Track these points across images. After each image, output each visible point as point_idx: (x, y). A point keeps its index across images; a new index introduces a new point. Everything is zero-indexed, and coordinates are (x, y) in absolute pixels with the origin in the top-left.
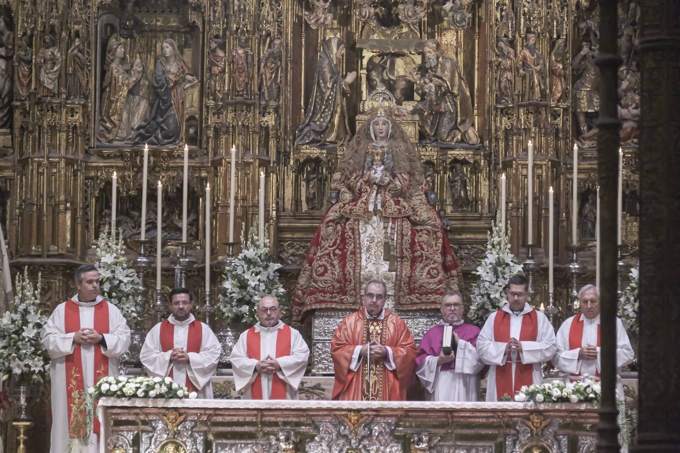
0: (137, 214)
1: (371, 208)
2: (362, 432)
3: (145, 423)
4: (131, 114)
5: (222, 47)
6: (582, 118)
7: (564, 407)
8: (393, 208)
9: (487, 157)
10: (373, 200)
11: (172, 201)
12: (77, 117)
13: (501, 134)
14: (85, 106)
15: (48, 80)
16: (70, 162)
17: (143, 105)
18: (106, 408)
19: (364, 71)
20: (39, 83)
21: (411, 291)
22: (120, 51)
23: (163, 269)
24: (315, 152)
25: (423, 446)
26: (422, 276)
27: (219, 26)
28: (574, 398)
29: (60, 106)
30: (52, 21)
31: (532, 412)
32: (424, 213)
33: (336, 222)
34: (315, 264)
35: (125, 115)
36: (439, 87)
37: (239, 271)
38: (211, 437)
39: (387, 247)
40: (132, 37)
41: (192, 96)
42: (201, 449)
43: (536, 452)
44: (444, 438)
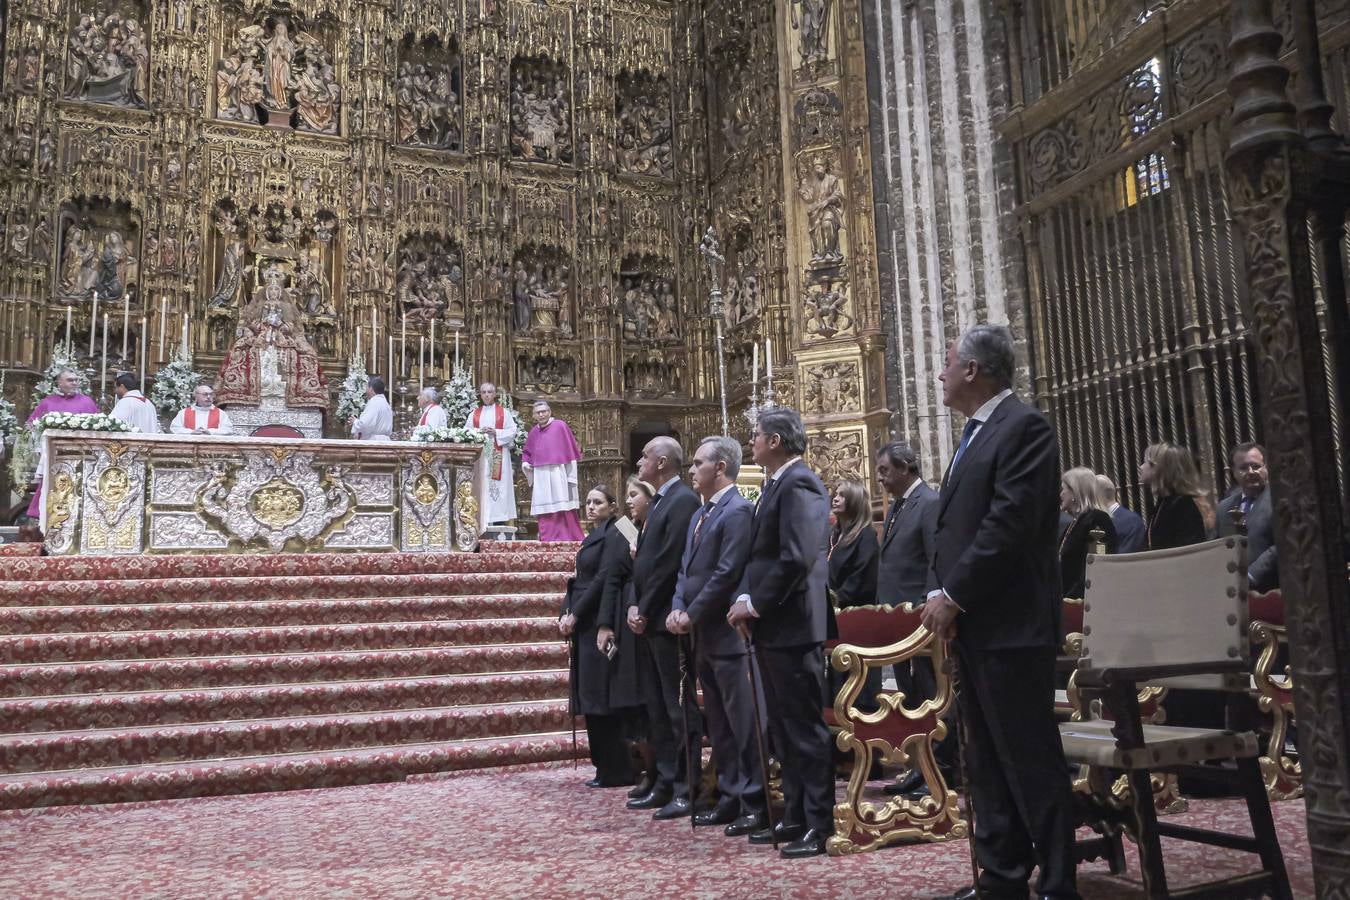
0: (86, 345)
1: (268, 340)
2: (286, 463)
3: (88, 453)
4: (83, 279)
5: (157, 238)
6: (402, 305)
7: (449, 445)
8: (283, 341)
9: (342, 323)
10: (269, 335)
11: (116, 338)
12: (41, 274)
13: (352, 309)
14: (48, 269)
15: (18, 245)
16: (34, 305)
17: (94, 274)
18: (51, 439)
19: (257, 268)
20: (11, 247)
21: (298, 395)
22: (77, 235)
23: (107, 383)
24: (223, 311)
25: (337, 474)
26: (305, 385)
27: (156, 223)
28: (458, 439)
29: (27, 265)
30: (23, 206)
31: (424, 450)
32: (305, 347)
33: (242, 348)
34: (227, 374)
35: (79, 278)
36: (310, 278)
37: (168, 376)
38: (150, 466)
39: (280, 366)
40: (87, 229)
41: (132, 270)
42: (142, 474)
43: (426, 480)
44: (353, 469)
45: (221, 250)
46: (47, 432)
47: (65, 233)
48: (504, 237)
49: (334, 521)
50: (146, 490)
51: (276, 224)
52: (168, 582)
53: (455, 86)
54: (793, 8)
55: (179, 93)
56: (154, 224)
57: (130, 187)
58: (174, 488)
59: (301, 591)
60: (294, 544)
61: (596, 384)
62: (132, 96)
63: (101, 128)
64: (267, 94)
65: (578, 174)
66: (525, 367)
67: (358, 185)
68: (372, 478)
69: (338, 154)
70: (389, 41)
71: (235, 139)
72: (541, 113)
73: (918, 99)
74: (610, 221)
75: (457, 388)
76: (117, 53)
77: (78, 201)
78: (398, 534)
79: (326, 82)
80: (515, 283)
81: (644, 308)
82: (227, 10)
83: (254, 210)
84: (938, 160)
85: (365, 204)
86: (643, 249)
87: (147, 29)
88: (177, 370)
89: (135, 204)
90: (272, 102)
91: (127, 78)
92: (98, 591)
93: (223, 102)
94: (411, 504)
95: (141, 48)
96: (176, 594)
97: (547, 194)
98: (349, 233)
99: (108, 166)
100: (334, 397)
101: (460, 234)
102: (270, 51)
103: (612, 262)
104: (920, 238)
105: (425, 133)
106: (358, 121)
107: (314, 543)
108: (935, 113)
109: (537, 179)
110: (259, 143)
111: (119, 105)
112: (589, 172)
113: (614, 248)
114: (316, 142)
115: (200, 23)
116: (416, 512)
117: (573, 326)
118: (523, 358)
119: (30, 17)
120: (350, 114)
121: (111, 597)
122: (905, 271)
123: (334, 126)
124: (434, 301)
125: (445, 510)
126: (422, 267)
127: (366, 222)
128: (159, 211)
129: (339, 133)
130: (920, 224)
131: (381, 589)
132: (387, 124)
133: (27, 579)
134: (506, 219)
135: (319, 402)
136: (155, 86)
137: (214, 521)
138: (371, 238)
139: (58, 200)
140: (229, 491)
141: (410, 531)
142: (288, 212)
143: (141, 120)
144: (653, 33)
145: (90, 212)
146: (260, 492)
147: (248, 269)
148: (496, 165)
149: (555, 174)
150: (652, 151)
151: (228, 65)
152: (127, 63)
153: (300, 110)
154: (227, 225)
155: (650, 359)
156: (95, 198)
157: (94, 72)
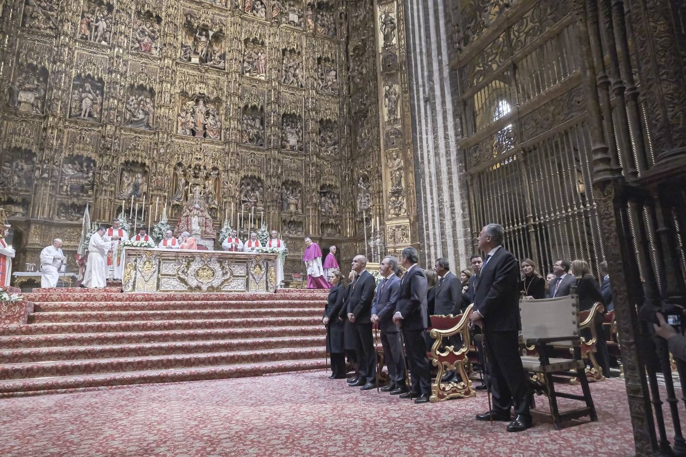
0: (129, 214)
1: (195, 214)
2: (209, 260)
3: (139, 255)
4: (128, 191)
5: (155, 176)
6: (242, 201)
7: (266, 254)
8: (200, 214)
9: (220, 208)
10: (195, 212)
11: (140, 212)
12: (113, 189)
13: (224, 203)
14: (115, 186)
15: (105, 178)
16: (110, 200)
17: (131, 189)
18: (126, 250)
19: (189, 187)
20: (102, 179)
21: (205, 234)
22: (126, 175)
24: (178, 203)
25: (227, 264)
26: (208, 230)
27: (155, 171)
28: (270, 252)
29: (108, 185)
30: (107, 164)
31: (257, 255)
32: (208, 216)
33: (185, 217)
34: (180, 226)
35: (126, 190)
36: (208, 191)
37: (159, 226)
38: (161, 260)
39: (199, 223)
40: (129, 172)
41: (145, 188)
42: (157, 263)
43: (258, 266)
44: (232, 262)
45: (177, 180)
46: (125, 247)
47: (121, 174)
48: (279, 178)
49: (225, 281)
50: (159, 269)
51: (197, 172)
52: (172, 303)
53: (262, 123)
54: (385, 100)
55: (165, 124)
56: (154, 171)
57: (146, 158)
58: (169, 268)
59: (218, 306)
60: (211, 289)
61: (311, 231)
62: (148, 125)
63: (136, 137)
64: (195, 125)
65: (305, 155)
66: (285, 224)
67: (227, 158)
68: (239, 265)
69: (220, 147)
70: (239, 108)
71: (183, 141)
72: (292, 134)
73: (430, 133)
74: (316, 173)
75: (263, 232)
76: (143, 110)
77: (127, 163)
78: (247, 286)
79: (216, 122)
80: (282, 194)
81: (328, 203)
82: (182, 95)
83: (190, 167)
84: (437, 154)
85: (229, 165)
86: (328, 183)
87: (153, 102)
88: (162, 224)
89: (147, 164)
90: (197, 128)
91: (146, 119)
92: (148, 306)
93: (180, 128)
94: (252, 275)
95: (151, 109)
96: (175, 307)
97: (294, 162)
98: (223, 176)
99: (138, 150)
100: (218, 235)
101: (263, 176)
102: (197, 110)
103: (317, 187)
104: (431, 181)
105: (251, 140)
106: (228, 135)
107: (218, 289)
108: (436, 138)
109: (291, 157)
110: (192, 143)
111: (143, 128)
112: (309, 155)
113: (318, 182)
114: (212, 143)
115: (173, 100)
116: (254, 278)
117: (302, 210)
118: (284, 221)
119: (112, 97)
120: (225, 133)
121: (152, 308)
122: (425, 193)
123: (219, 137)
124: (253, 200)
125: (264, 277)
126: (249, 188)
127: (230, 172)
128: (156, 166)
129: (220, 140)
130: (430, 177)
131: (247, 306)
132: (238, 137)
133: (121, 301)
134: (279, 171)
135: (213, 237)
136: (156, 122)
137: (183, 280)
138: (231, 177)
139: (120, 162)
140: (188, 269)
141: (252, 284)
142: (202, 167)
143: (150, 134)
144: (332, 106)
145: (131, 166)
146: (199, 270)
147: (187, 187)
148: (276, 152)
149: (297, 155)
150: (332, 148)
151: (182, 115)
152: (146, 113)
153: (207, 131)
154: (180, 172)
155: (330, 222)
156: (133, 162)
157: (134, 116)
